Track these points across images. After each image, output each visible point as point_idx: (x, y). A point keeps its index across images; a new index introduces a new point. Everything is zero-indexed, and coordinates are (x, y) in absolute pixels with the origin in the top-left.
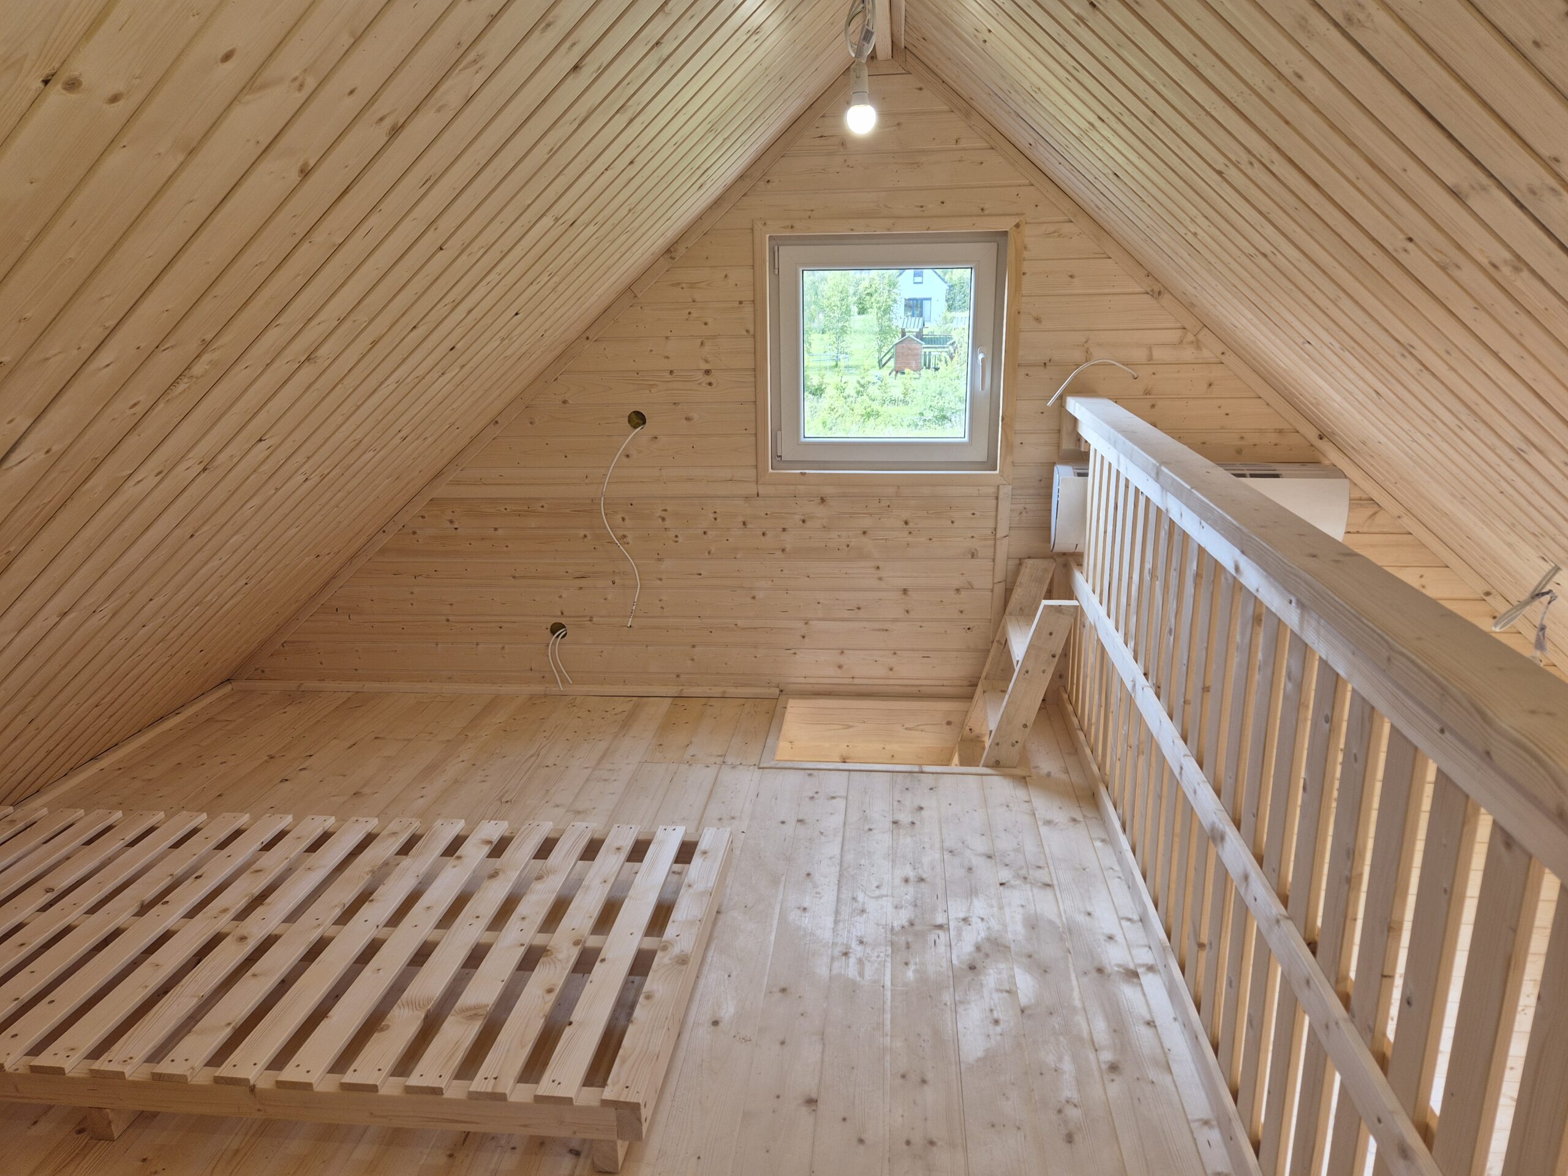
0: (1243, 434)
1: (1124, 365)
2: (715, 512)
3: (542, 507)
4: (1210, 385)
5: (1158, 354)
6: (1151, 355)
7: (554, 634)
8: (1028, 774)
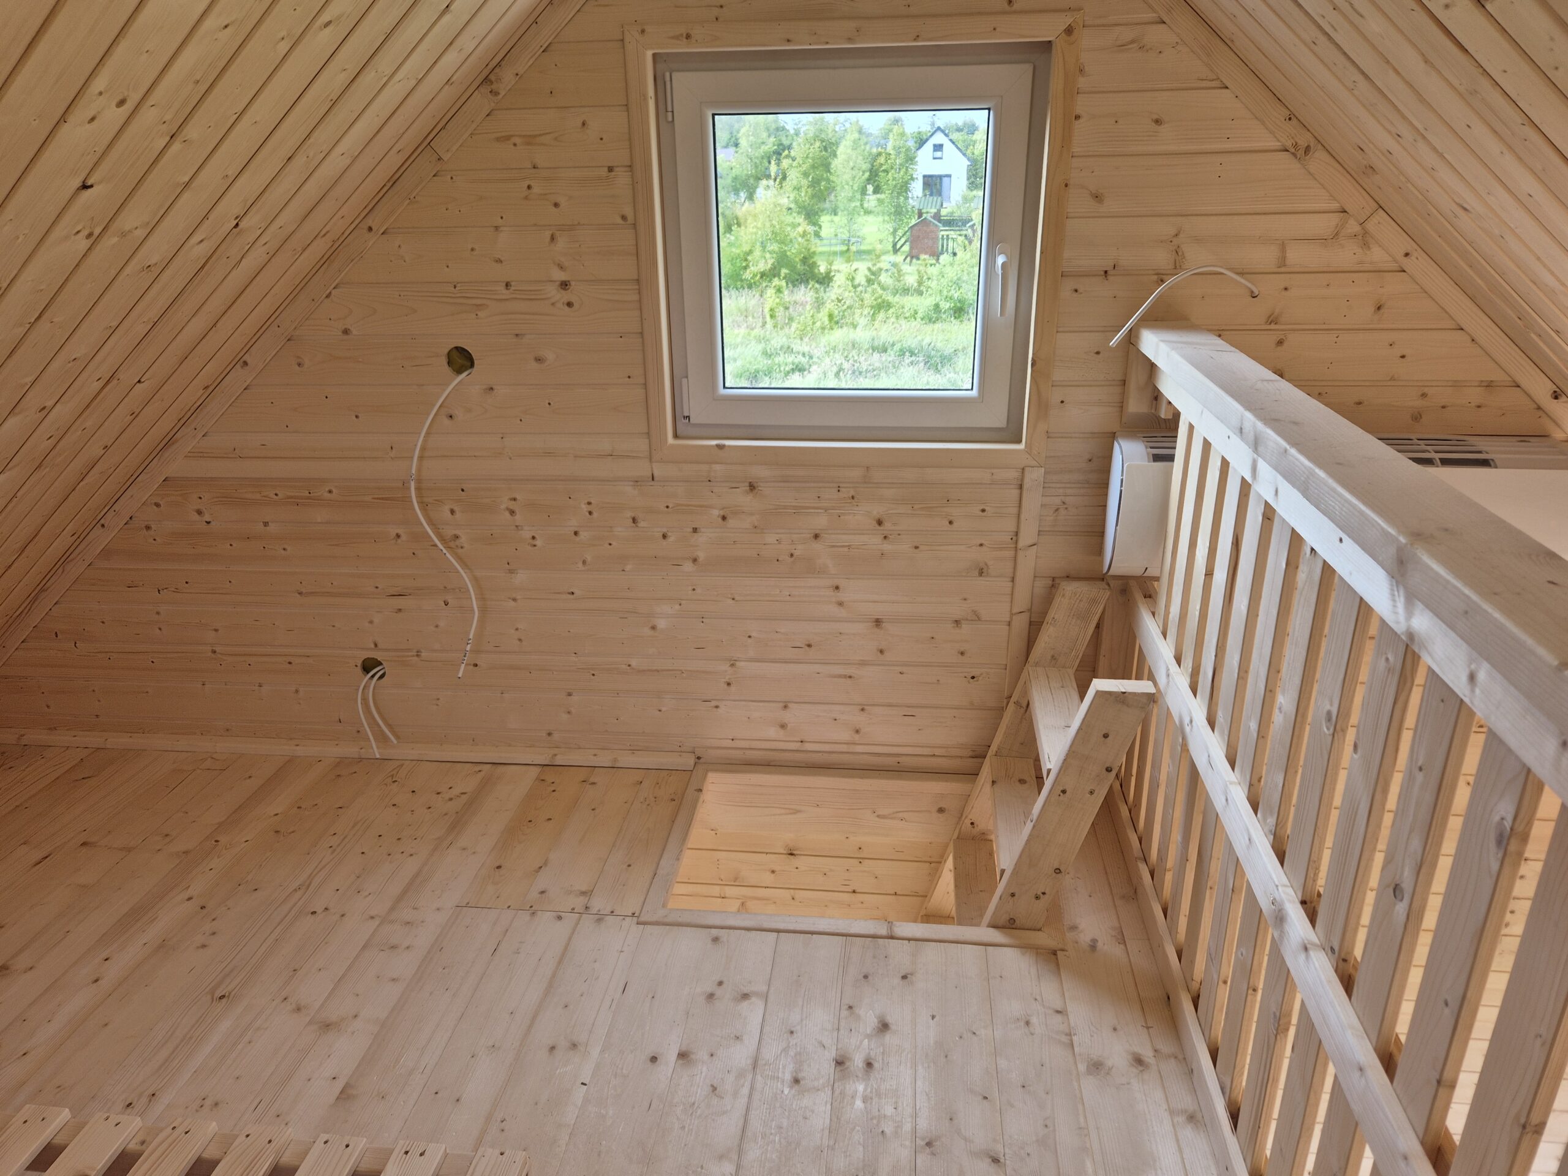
0: (1426, 390)
1: (1237, 273)
2: (589, 503)
3: (330, 492)
4: (1379, 308)
5: (1296, 255)
6: (1284, 258)
7: (368, 673)
8: (1060, 946)
